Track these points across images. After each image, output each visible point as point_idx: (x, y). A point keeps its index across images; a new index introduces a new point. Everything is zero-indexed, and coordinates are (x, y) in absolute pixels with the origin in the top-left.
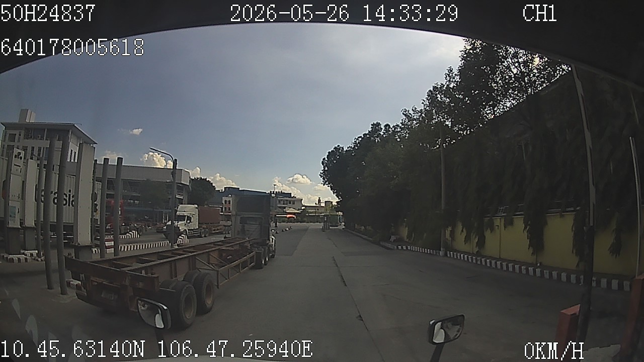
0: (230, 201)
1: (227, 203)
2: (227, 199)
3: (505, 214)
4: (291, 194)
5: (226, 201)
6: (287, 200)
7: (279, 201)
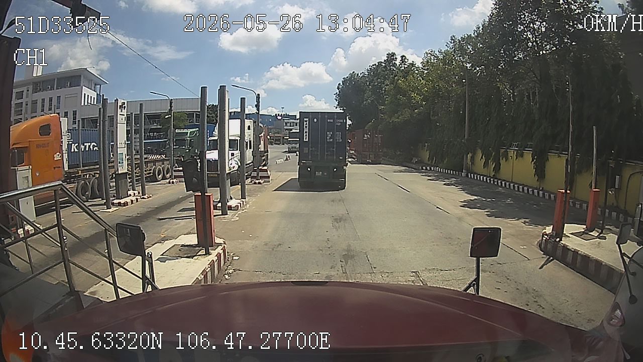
3: (517, 149)
4: (296, 116)
6: (294, 122)
7: (286, 123)
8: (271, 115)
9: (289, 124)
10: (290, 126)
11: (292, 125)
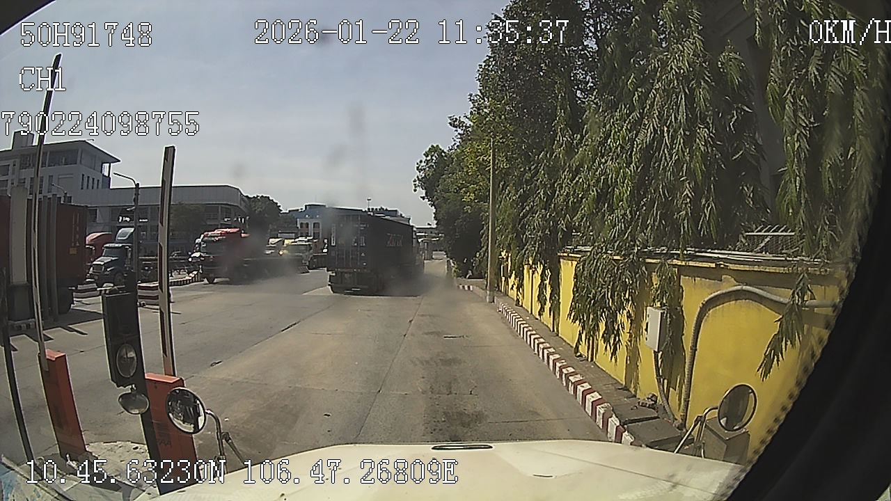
0: (307, 224)
1: (304, 226)
2: (305, 222)
4: (396, 211)
5: (301, 224)
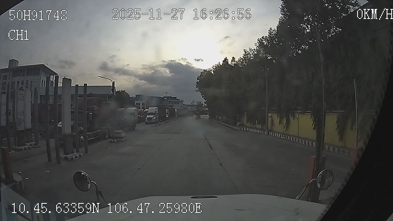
2: (138, 102)
3: (301, 112)
4: (176, 97)
6: (174, 102)
7: (169, 102)
8: (161, 97)
9: (171, 103)
10: (172, 104)
11: (173, 103)
